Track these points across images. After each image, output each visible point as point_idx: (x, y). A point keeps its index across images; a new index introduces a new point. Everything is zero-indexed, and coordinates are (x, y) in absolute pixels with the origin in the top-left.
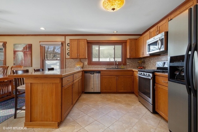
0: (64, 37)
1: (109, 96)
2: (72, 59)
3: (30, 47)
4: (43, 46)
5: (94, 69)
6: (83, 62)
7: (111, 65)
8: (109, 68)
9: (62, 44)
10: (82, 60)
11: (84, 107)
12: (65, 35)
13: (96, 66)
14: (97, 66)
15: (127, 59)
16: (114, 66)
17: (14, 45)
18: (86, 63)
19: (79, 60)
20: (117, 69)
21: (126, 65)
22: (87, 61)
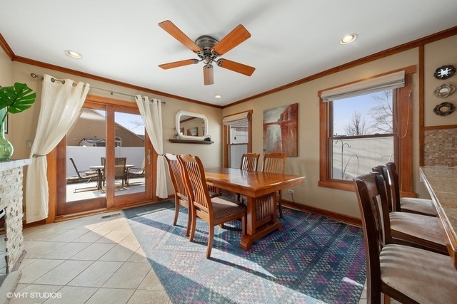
3: (294, 110)
4: (329, 100)
9: (407, 77)
12: (421, 43)
17: (265, 112)
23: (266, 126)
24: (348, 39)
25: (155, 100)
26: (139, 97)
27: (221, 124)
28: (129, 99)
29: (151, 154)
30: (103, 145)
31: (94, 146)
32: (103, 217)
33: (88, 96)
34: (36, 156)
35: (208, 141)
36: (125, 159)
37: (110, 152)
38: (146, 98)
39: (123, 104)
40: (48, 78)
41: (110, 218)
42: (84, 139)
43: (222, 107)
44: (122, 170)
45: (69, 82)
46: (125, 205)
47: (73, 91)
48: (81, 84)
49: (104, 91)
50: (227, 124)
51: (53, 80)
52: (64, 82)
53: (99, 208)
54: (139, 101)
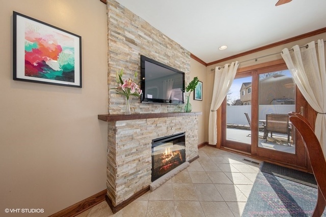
26: (286, 50)
30: (291, 103)
31: (282, 104)
32: (245, 160)
33: (238, 69)
34: (213, 111)
39: (266, 65)
41: (249, 163)
42: (274, 99)
44: (285, 126)
45: (227, 66)
46: (269, 158)
47: (229, 70)
48: (233, 64)
51: (219, 69)
53: (245, 151)
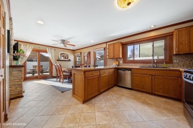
0: (106, 44)
1: (139, 94)
2: (111, 59)
3: (89, 53)
4: (95, 52)
5: (128, 67)
6: (119, 61)
7: (148, 63)
8: (145, 66)
9: (104, 49)
10: (118, 59)
11: (109, 96)
12: (106, 43)
13: (130, 64)
14: (132, 64)
15: (173, 56)
16: (152, 65)
17: (84, 53)
18: (121, 62)
19: (115, 59)
20: (156, 67)
21: (172, 63)
22: (122, 60)
23: (84, 56)
24: (92, 41)
25: (52, 49)
26: (47, 48)
27: (74, 55)
28: (44, 49)
29: (51, 64)
32: (37, 80)
35: (69, 60)
36: (42, 66)
37: (39, 64)
38: (50, 49)
40: (22, 45)
43: (74, 50)
45: (28, 46)
47: (29, 48)
48: (31, 46)
49: (37, 47)
50: (76, 55)
51: (23, 45)
52: (26, 46)
53: (36, 78)
54: (47, 50)
